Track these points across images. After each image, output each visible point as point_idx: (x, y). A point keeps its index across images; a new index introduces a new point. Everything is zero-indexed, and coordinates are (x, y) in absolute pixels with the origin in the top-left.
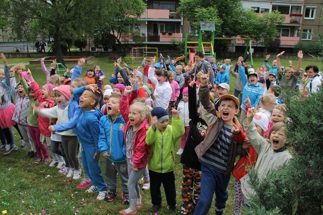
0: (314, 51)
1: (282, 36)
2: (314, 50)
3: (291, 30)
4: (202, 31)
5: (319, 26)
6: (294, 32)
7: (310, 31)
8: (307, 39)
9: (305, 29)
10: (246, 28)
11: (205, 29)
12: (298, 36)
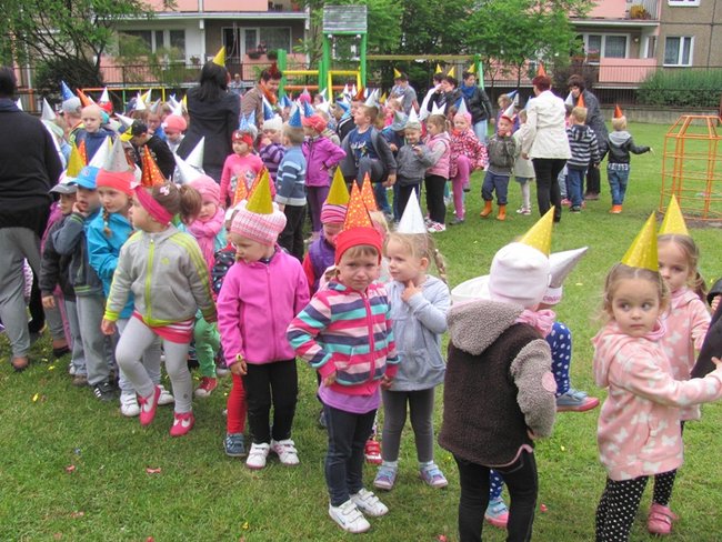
0: (693, 96)
1: (607, 55)
2: (692, 92)
3: (633, 39)
4: (326, 35)
5: (712, 25)
6: (639, 42)
7: (688, 39)
8: (680, 64)
9: (674, 34)
10: (480, 28)
11: (336, 30)
12: (651, 55)
